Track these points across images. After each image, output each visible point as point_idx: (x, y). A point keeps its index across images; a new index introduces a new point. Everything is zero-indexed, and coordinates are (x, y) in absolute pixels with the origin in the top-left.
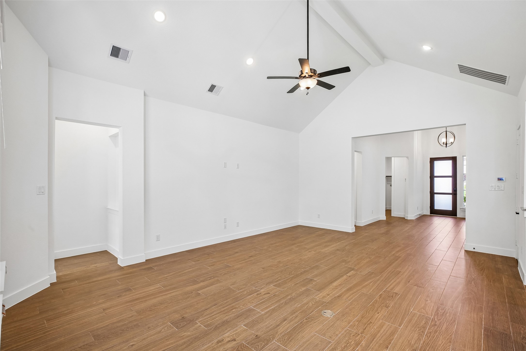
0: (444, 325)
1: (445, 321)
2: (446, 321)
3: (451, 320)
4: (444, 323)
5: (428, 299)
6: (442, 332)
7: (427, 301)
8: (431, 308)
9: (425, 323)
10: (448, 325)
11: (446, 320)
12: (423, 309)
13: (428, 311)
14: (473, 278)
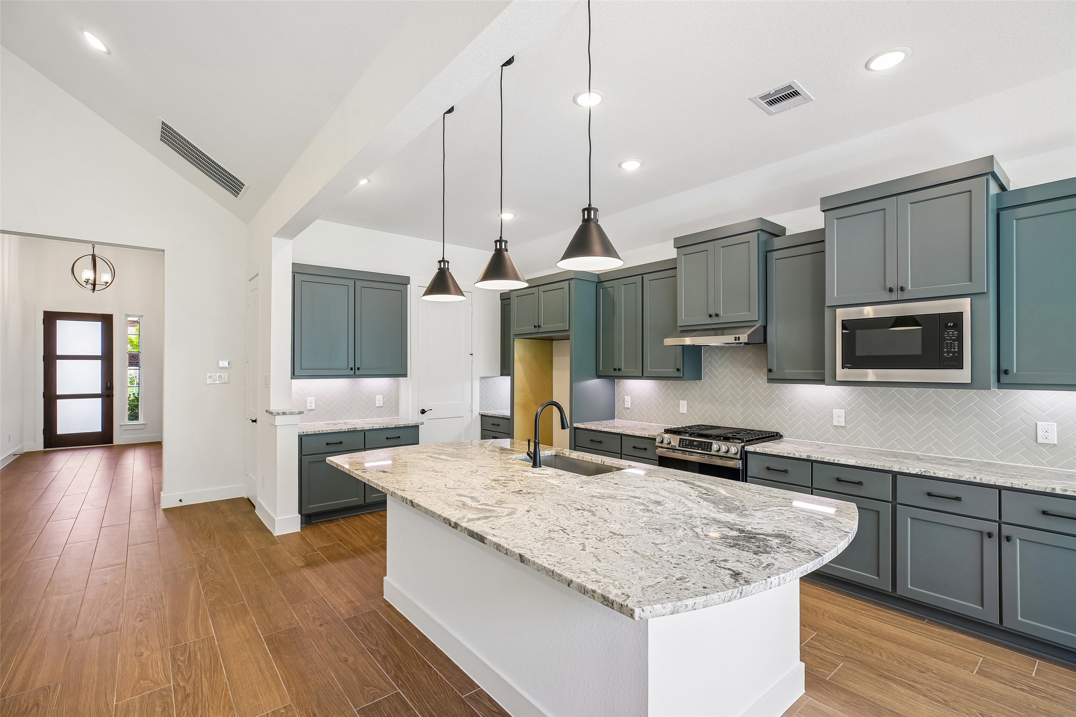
0: (203, 684)
1: (201, 674)
2: (201, 672)
3: (211, 663)
4: (201, 678)
5: (143, 650)
6: (208, 700)
7: (142, 654)
8: (159, 664)
9: (164, 709)
10: (211, 677)
11: (201, 670)
12: (142, 682)
13: (156, 676)
14: (205, 557)
